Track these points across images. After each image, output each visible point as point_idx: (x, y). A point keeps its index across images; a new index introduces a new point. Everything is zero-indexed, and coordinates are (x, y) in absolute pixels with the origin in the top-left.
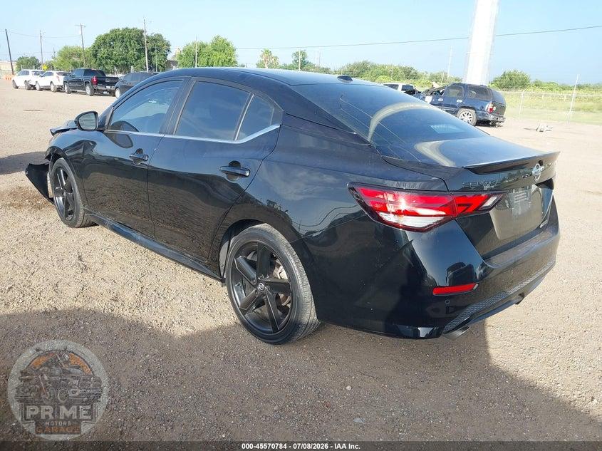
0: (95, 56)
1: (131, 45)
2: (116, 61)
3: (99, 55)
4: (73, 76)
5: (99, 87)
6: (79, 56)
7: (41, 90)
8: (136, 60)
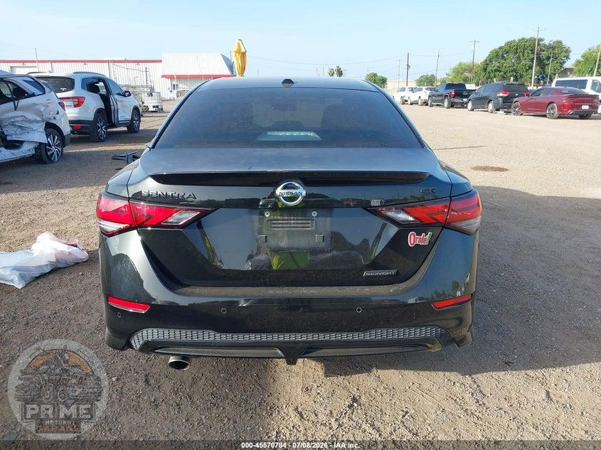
0: (485, 70)
1: (523, 55)
2: (505, 73)
3: (489, 69)
4: (437, 91)
5: (456, 100)
6: (470, 71)
7: (412, 104)
8: (527, 70)
